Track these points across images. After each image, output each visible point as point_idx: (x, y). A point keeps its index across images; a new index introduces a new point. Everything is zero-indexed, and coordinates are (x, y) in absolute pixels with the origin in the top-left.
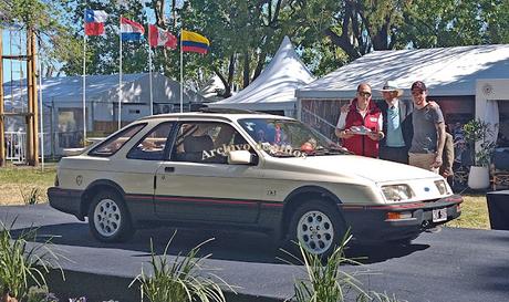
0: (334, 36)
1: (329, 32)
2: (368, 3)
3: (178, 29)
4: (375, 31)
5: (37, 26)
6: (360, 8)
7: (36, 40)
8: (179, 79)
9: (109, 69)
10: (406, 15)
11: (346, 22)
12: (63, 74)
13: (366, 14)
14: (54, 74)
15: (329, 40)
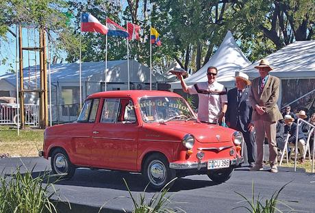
0: (266, 30)
1: (262, 27)
2: (293, 3)
4: (298, 26)
5: (47, 25)
6: (285, 8)
7: (46, 37)
8: (149, 65)
9: (99, 58)
11: (274, 19)
13: (290, 12)
14: (58, 62)
15: (261, 34)
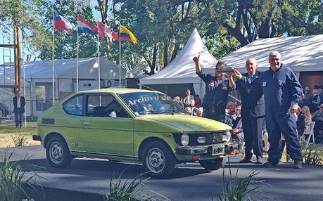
0: (229, 28)
1: (226, 25)
2: (256, 1)
3: (118, 25)
4: (260, 24)
5: (21, 22)
7: (20, 33)
10: (283, 12)
11: (239, 18)
13: (253, 10)
14: (32, 59)
15: (226, 31)
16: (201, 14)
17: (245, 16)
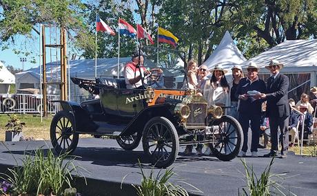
0: (259, 30)
1: (256, 28)
3: (156, 28)
4: (287, 26)
5: (67, 24)
6: (277, 10)
7: (66, 35)
8: (156, 61)
9: (112, 54)
10: (309, 16)
11: (268, 21)
12: (83, 58)
13: (281, 14)
14: (77, 58)
15: (256, 34)
16: (233, 18)
17: (274, 19)
